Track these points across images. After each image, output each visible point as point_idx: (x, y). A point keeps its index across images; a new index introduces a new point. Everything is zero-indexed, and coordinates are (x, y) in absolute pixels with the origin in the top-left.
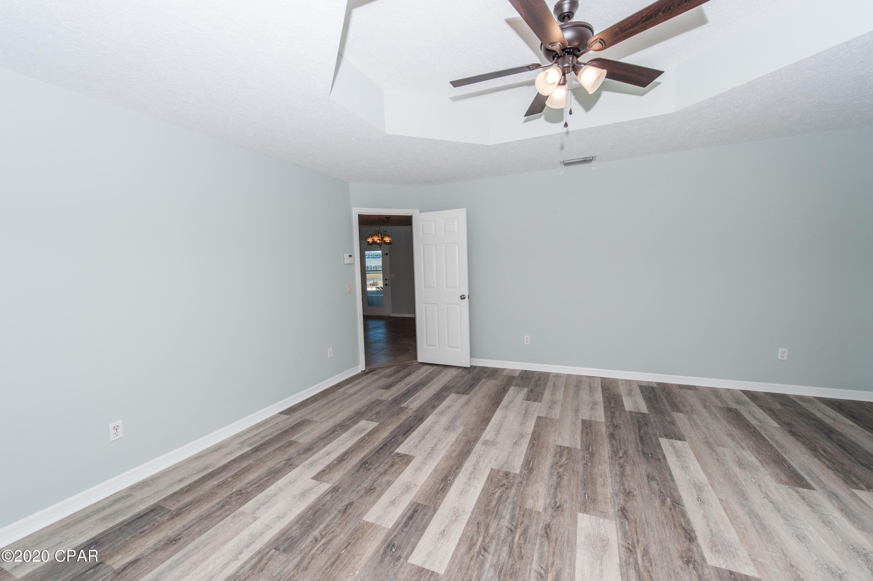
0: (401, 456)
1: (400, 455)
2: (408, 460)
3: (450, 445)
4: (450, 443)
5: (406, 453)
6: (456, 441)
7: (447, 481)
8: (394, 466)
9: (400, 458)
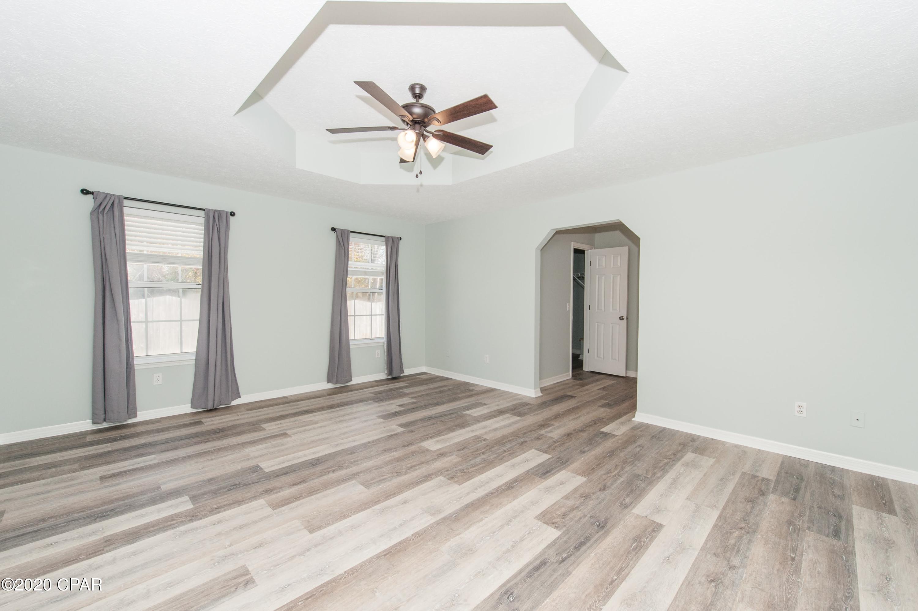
0: (553, 523)
1: (554, 526)
2: (544, 516)
3: (484, 521)
4: (481, 524)
5: (545, 526)
6: (471, 525)
7: (509, 486)
8: (561, 513)
9: (554, 521)
